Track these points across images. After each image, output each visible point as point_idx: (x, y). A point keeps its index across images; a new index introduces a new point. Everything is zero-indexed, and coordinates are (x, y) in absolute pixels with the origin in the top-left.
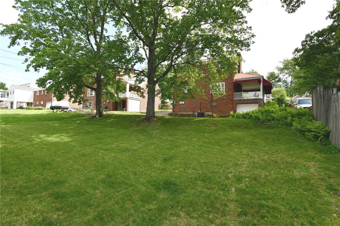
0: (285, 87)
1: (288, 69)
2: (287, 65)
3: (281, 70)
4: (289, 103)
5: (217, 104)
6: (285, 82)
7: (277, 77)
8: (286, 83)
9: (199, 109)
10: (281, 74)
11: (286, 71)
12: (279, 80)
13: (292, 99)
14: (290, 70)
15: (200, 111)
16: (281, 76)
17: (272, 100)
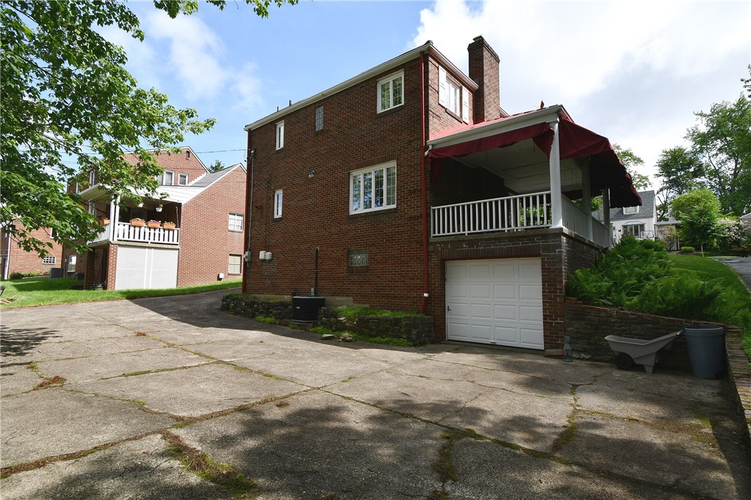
0: (718, 189)
1: (722, 136)
2: (719, 126)
3: (703, 140)
4: (732, 234)
5: (371, 259)
6: (715, 173)
7: (691, 163)
8: (720, 178)
9: (313, 282)
10: (701, 151)
11: (719, 144)
12: (699, 172)
13: (741, 223)
14: (728, 138)
15: (316, 294)
16: (704, 159)
17: (674, 228)
